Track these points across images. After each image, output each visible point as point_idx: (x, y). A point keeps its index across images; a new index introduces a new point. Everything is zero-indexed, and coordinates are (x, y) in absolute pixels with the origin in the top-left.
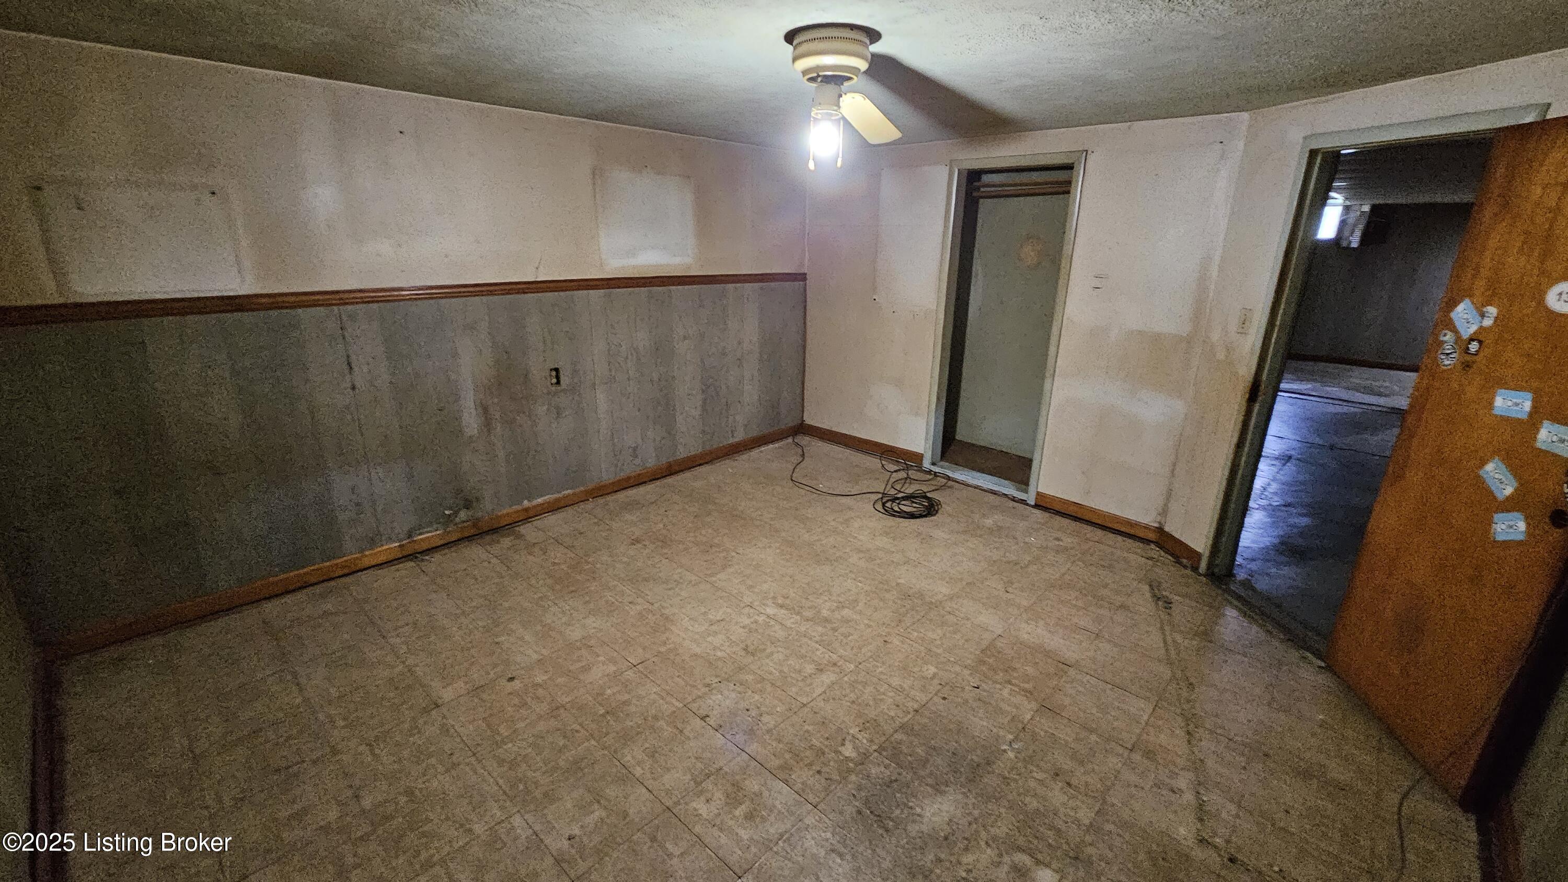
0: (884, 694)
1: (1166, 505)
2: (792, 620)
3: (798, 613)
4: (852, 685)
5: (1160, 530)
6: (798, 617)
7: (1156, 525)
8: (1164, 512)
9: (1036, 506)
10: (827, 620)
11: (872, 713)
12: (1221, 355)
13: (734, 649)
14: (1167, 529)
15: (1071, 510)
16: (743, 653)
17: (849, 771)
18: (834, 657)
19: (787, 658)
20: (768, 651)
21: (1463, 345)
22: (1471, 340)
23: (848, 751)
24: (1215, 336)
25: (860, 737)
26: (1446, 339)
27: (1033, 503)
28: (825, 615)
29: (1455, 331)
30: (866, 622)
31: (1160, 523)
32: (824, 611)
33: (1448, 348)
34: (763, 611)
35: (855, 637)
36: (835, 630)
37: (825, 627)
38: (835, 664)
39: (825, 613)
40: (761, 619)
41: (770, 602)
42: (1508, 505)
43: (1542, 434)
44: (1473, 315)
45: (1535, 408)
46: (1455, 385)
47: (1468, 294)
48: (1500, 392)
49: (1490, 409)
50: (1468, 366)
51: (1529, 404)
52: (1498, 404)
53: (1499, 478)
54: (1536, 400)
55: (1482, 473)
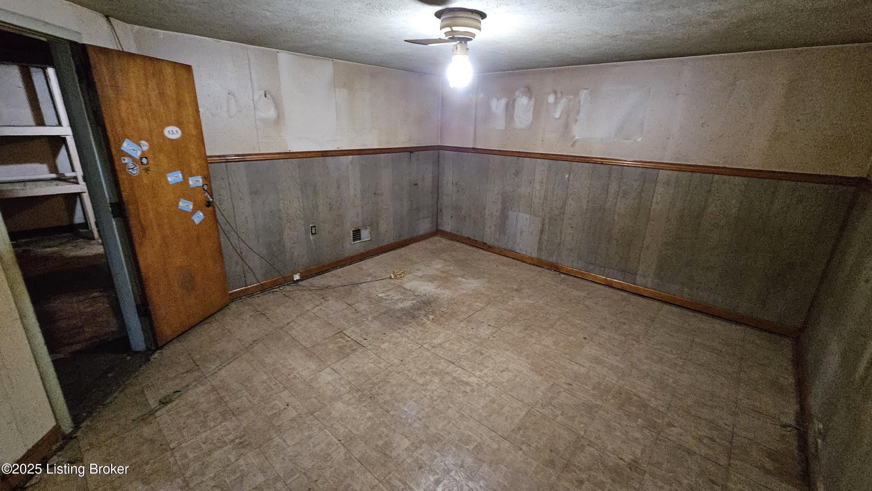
0: (412, 335)
2: (458, 373)
3: (454, 378)
4: (425, 338)
6: (454, 375)
10: (435, 374)
11: (420, 328)
13: (488, 354)
16: (482, 352)
17: (431, 312)
18: (432, 351)
19: (458, 350)
20: (469, 353)
21: (138, 162)
22: (141, 158)
23: (431, 317)
25: (426, 320)
26: (126, 161)
28: (436, 378)
29: (130, 156)
30: (410, 374)
32: (437, 381)
33: (131, 165)
34: (479, 379)
35: (419, 363)
36: (431, 367)
37: (437, 368)
38: (433, 347)
39: (436, 380)
40: (478, 373)
41: (476, 387)
42: (194, 212)
43: (191, 182)
44: (135, 146)
45: (183, 176)
46: (145, 181)
47: (126, 136)
48: (168, 175)
49: (167, 182)
50: (147, 170)
51: (180, 175)
52: (169, 179)
53: (186, 205)
54: (182, 173)
55: (179, 208)
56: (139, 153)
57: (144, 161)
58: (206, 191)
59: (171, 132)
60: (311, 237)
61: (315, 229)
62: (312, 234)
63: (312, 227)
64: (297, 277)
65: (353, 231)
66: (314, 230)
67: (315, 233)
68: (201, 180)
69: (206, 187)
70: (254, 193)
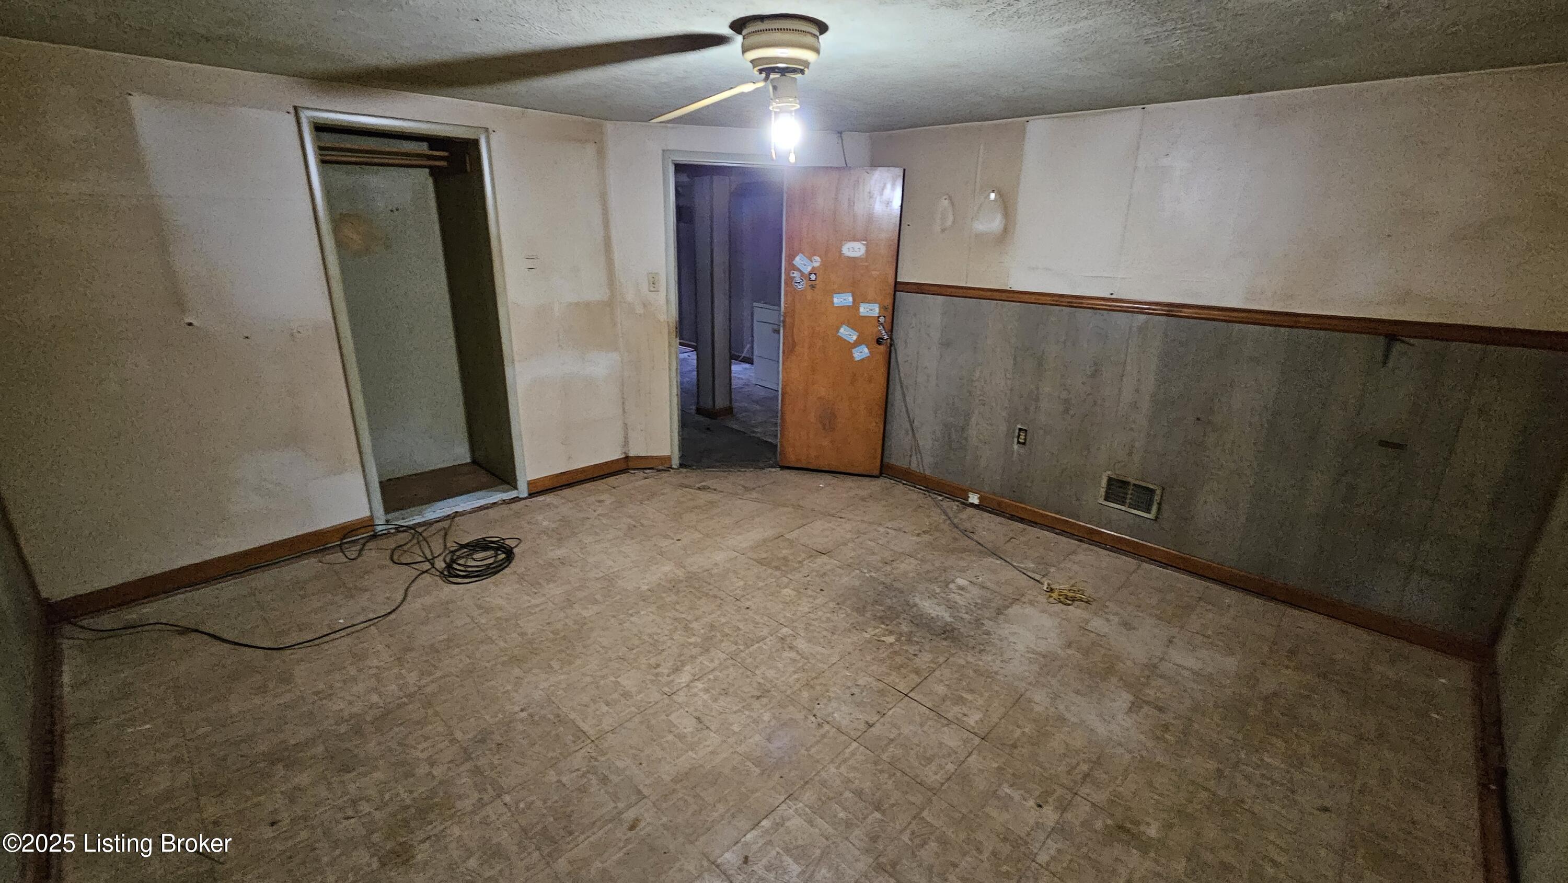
1: (626, 438)
5: (627, 458)
7: (623, 456)
8: (626, 443)
9: (531, 495)
12: (640, 310)
14: (631, 455)
15: (564, 481)
21: (806, 277)
22: (810, 274)
24: (630, 297)
26: (794, 275)
27: (526, 495)
29: (800, 271)
31: (625, 453)
33: (797, 280)
42: (857, 344)
43: (862, 310)
44: (806, 261)
45: (854, 300)
46: (809, 298)
47: (800, 251)
48: (835, 295)
49: (832, 302)
50: (813, 287)
51: (851, 299)
52: (835, 300)
53: (847, 334)
54: (853, 296)
55: (839, 334)
56: (809, 269)
57: (813, 277)
58: (882, 324)
59: (851, 250)
60: (1016, 447)
61: (1026, 436)
62: (1019, 442)
63: (1020, 430)
64: (974, 499)
65: (1110, 479)
66: (1023, 436)
67: (1024, 444)
68: (877, 310)
69: (882, 319)
70: (946, 344)
